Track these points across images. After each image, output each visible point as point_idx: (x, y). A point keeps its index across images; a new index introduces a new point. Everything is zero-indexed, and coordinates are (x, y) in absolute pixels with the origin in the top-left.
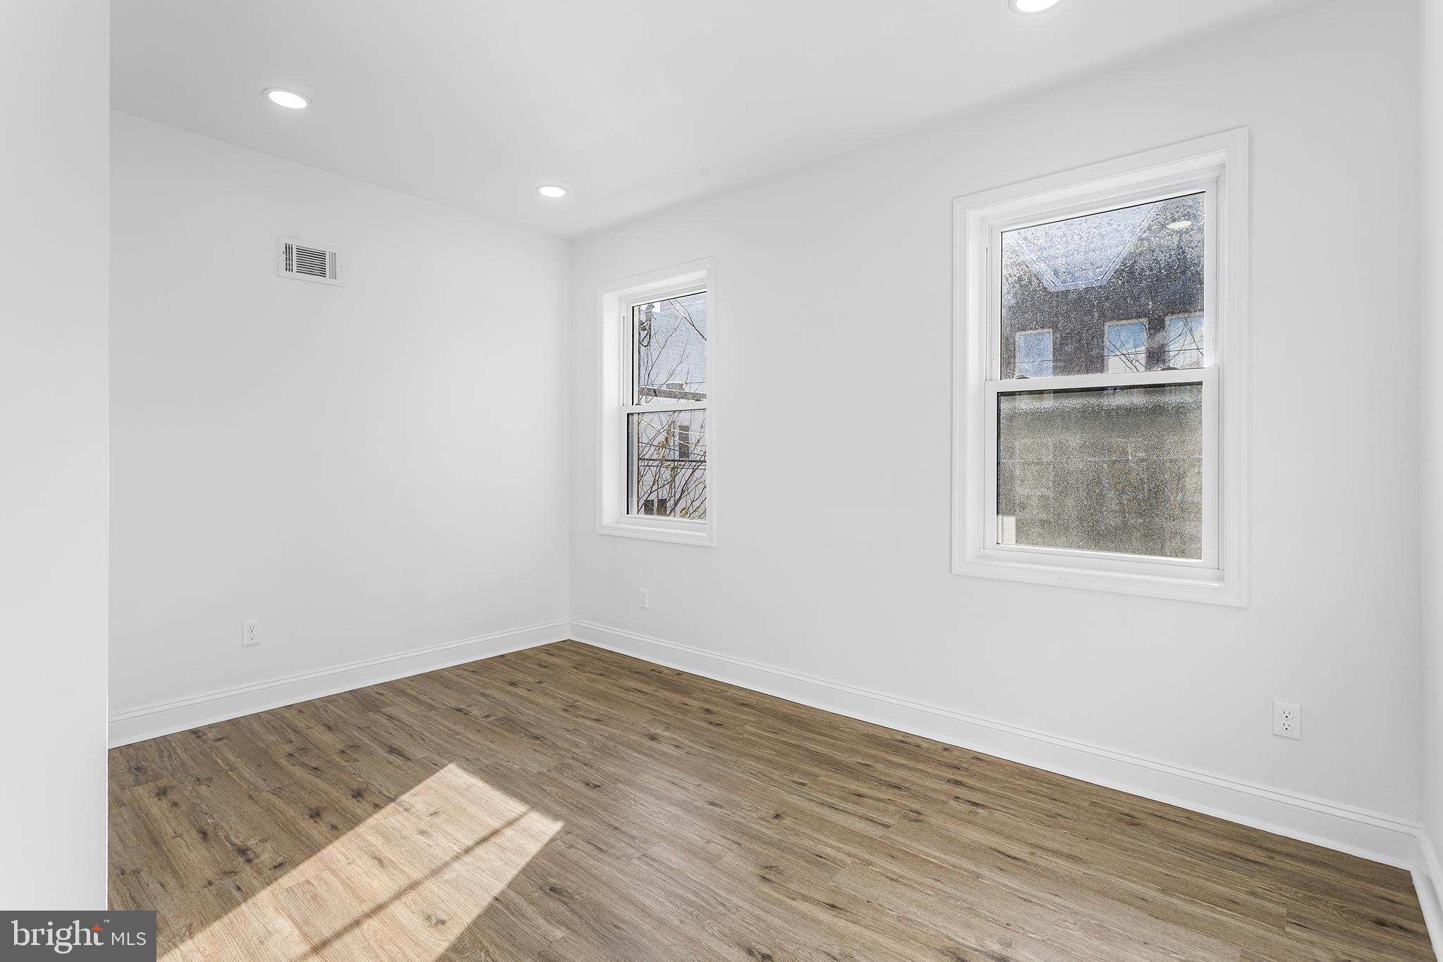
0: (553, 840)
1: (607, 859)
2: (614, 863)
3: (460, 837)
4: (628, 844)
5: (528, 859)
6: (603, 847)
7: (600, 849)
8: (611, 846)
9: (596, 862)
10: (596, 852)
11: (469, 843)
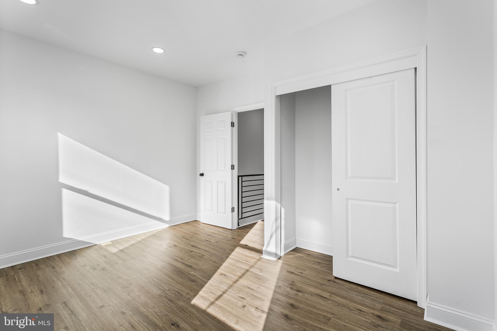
0: (195, 296)
1: (176, 289)
2: (174, 288)
3: (228, 297)
4: (168, 295)
5: (203, 289)
6: (177, 293)
7: (178, 292)
8: (174, 294)
9: (180, 288)
10: (180, 292)
11: (225, 295)
